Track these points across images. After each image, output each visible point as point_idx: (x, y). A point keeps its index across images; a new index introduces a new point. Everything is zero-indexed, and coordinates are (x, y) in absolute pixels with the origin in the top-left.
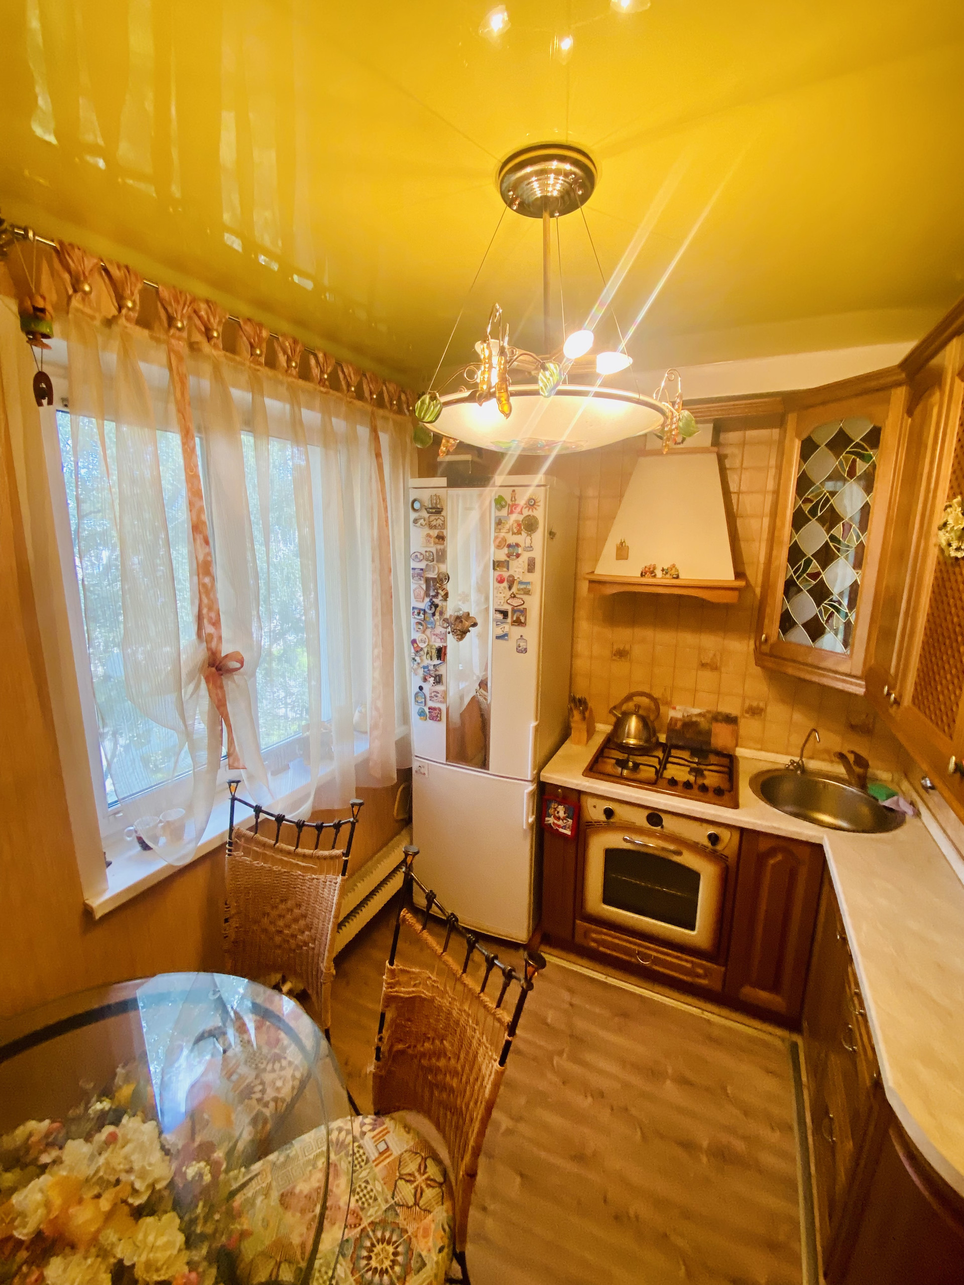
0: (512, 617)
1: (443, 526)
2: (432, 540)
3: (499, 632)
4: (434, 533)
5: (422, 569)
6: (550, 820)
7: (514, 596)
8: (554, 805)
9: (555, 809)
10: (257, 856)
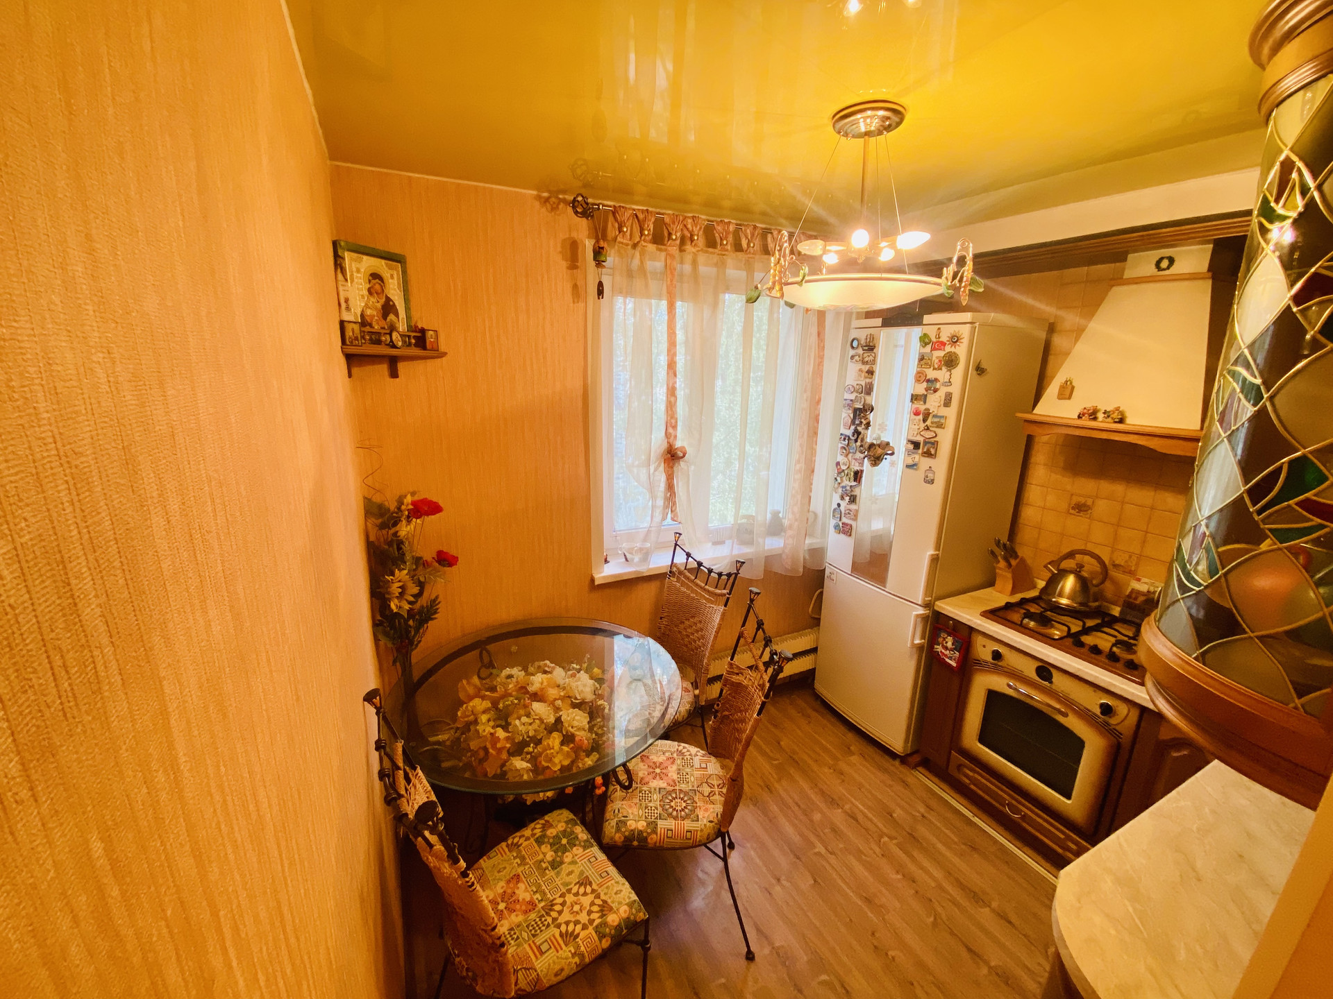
0: (923, 449)
1: (874, 362)
2: (863, 375)
3: (910, 462)
4: (866, 368)
5: (851, 400)
6: (939, 648)
7: (927, 429)
8: (943, 635)
9: (944, 639)
10: (683, 584)
